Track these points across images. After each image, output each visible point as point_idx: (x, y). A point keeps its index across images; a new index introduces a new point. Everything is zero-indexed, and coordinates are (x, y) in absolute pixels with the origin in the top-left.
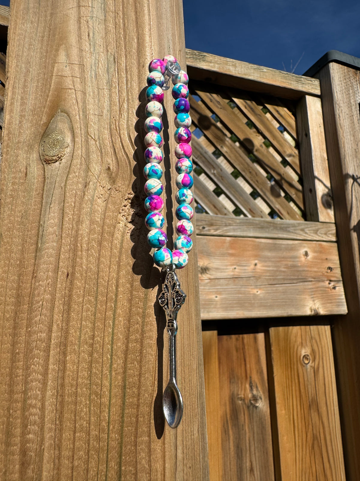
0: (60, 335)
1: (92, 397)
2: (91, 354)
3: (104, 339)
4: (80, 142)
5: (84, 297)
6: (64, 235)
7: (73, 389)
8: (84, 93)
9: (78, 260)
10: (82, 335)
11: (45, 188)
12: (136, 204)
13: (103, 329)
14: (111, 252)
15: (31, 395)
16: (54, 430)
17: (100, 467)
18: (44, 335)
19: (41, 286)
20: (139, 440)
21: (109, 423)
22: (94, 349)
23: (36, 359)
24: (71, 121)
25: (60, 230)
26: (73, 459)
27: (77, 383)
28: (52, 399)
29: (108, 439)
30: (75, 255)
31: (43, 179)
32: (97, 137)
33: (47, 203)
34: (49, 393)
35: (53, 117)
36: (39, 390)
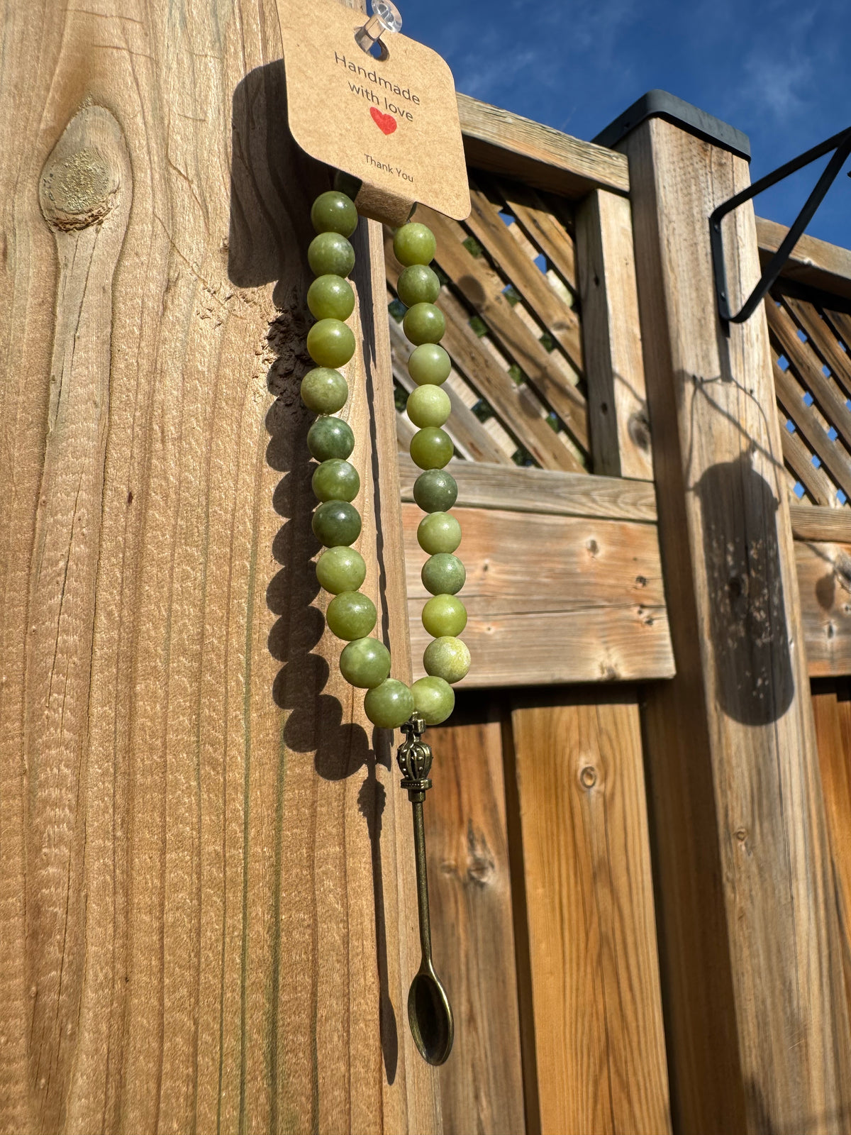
0: (116, 637)
1: (202, 772)
2: (197, 677)
3: (227, 641)
4: (149, 182)
5: (173, 546)
6: (115, 404)
7: (155, 757)
8: (154, 62)
9: (154, 461)
10: (173, 635)
11: (60, 290)
12: (296, 335)
13: (225, 619)
14: (238, 444)
15: (47, 778)
16: (110, 853)
17: (229, 922)
18: (73, 639)
19: (62, 526)
20: (319, 853)
21: (246, 823)
22: (204, 664)
23: (55, 695)
24: (122, 130)
25: (106, 393)
26: (162, 911)
27: (164, 744)
28: (103, 783)
29: (245, 859)
30: (148, 450)
31: (52, 268)
32: (191, 173)
33: (66, 326)
34: (95, 770)
35: (72, 114)
36: (67, 766)
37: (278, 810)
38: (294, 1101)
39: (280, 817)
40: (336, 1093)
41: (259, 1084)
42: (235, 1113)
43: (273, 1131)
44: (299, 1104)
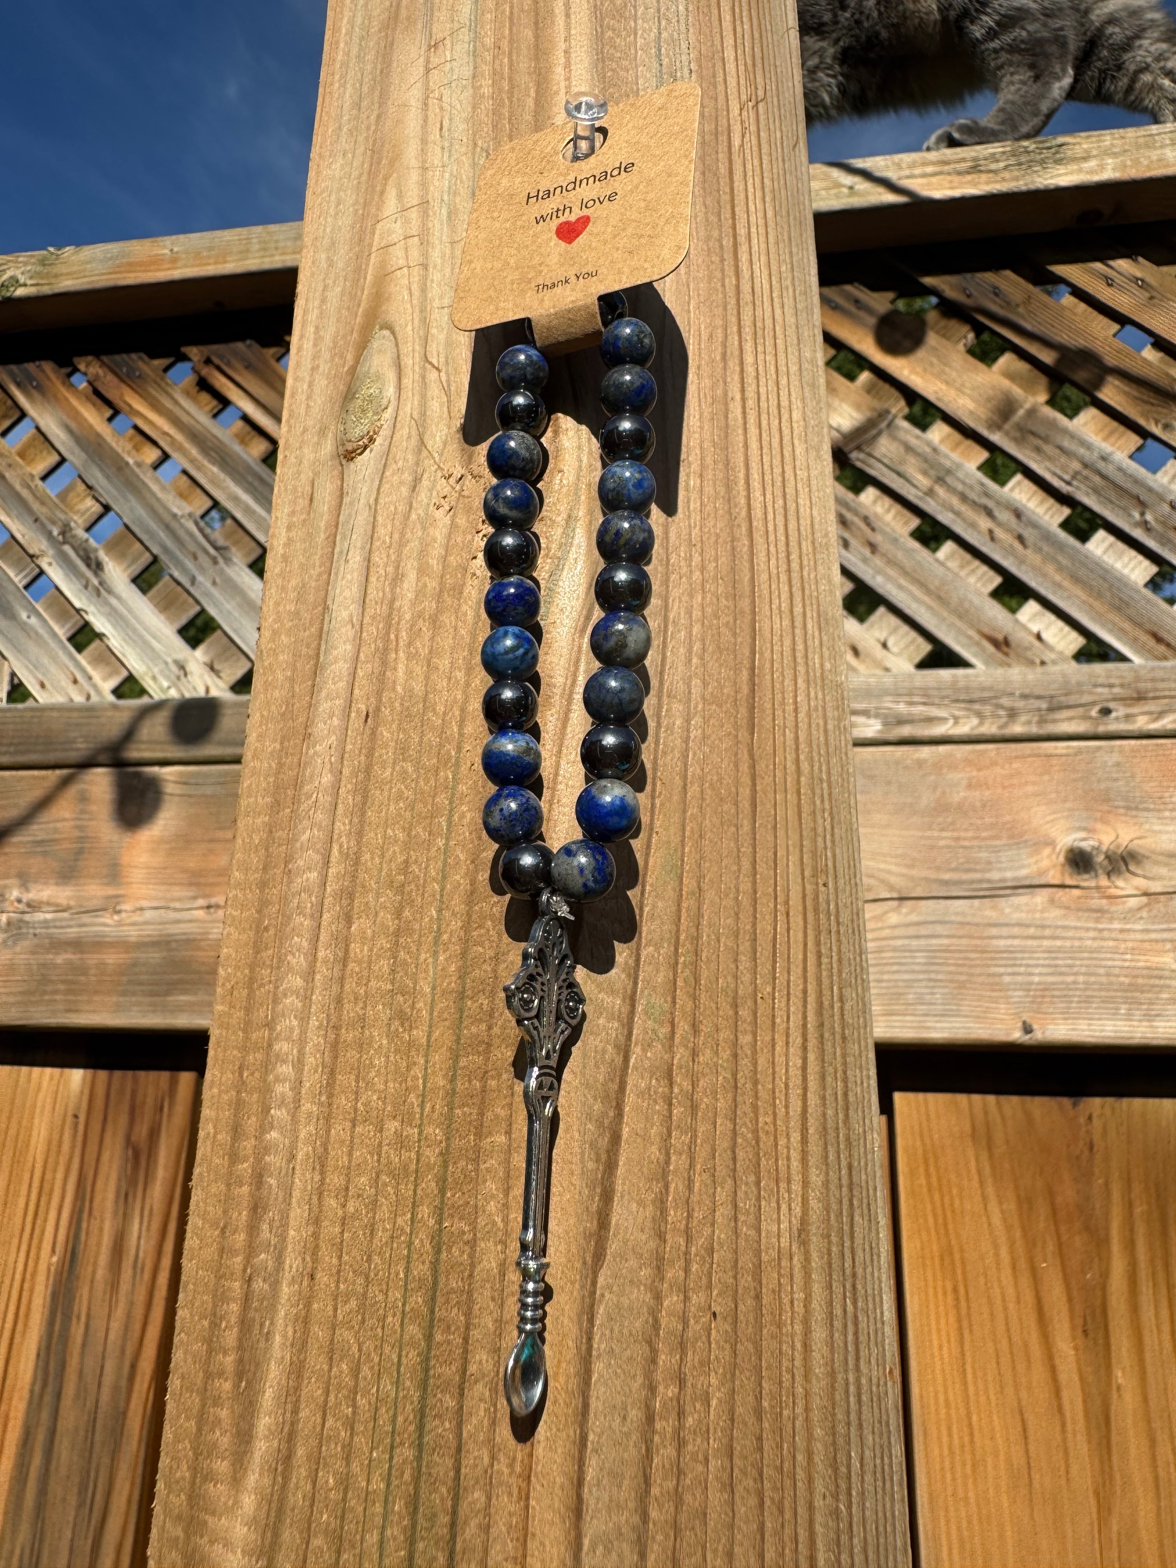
0: (343, 871)
1: (393, 1027)
2: (398, 913)
3: (426, 868)
4: (411, 386)
5: (394, 764)
6: (366, 620)
7: (358, 1009)
9: (388, 674)
10: (385, 865)
11: (341, 518)
13: (427, 842)
14: (453, 638)
15: (281, 1030)
16: (315, 1120)
17: (399, 1221)
18: (314, 876)
19: (318, 756)
20: (485, 1143)
21: (423, 1096)
22: (405, 897)
23: (296, 938)
24: (397, 344)
25: (361, 610)
27: (366, 993)
28: (318, 1038)
29: (419, 1141)
30: (384, 663)
31: (339, 499)
33: (341, 551)
34: (313, 1023)
35: (365, 347)
36: (295, 1017)
37: (453, 1080)
38: (436, 1491)
39: (454, 1090)
40: (476, 1495)
41: (406, 1452)
42: (382, 1486)
43: (414, 1526)
44: (440, 1497)
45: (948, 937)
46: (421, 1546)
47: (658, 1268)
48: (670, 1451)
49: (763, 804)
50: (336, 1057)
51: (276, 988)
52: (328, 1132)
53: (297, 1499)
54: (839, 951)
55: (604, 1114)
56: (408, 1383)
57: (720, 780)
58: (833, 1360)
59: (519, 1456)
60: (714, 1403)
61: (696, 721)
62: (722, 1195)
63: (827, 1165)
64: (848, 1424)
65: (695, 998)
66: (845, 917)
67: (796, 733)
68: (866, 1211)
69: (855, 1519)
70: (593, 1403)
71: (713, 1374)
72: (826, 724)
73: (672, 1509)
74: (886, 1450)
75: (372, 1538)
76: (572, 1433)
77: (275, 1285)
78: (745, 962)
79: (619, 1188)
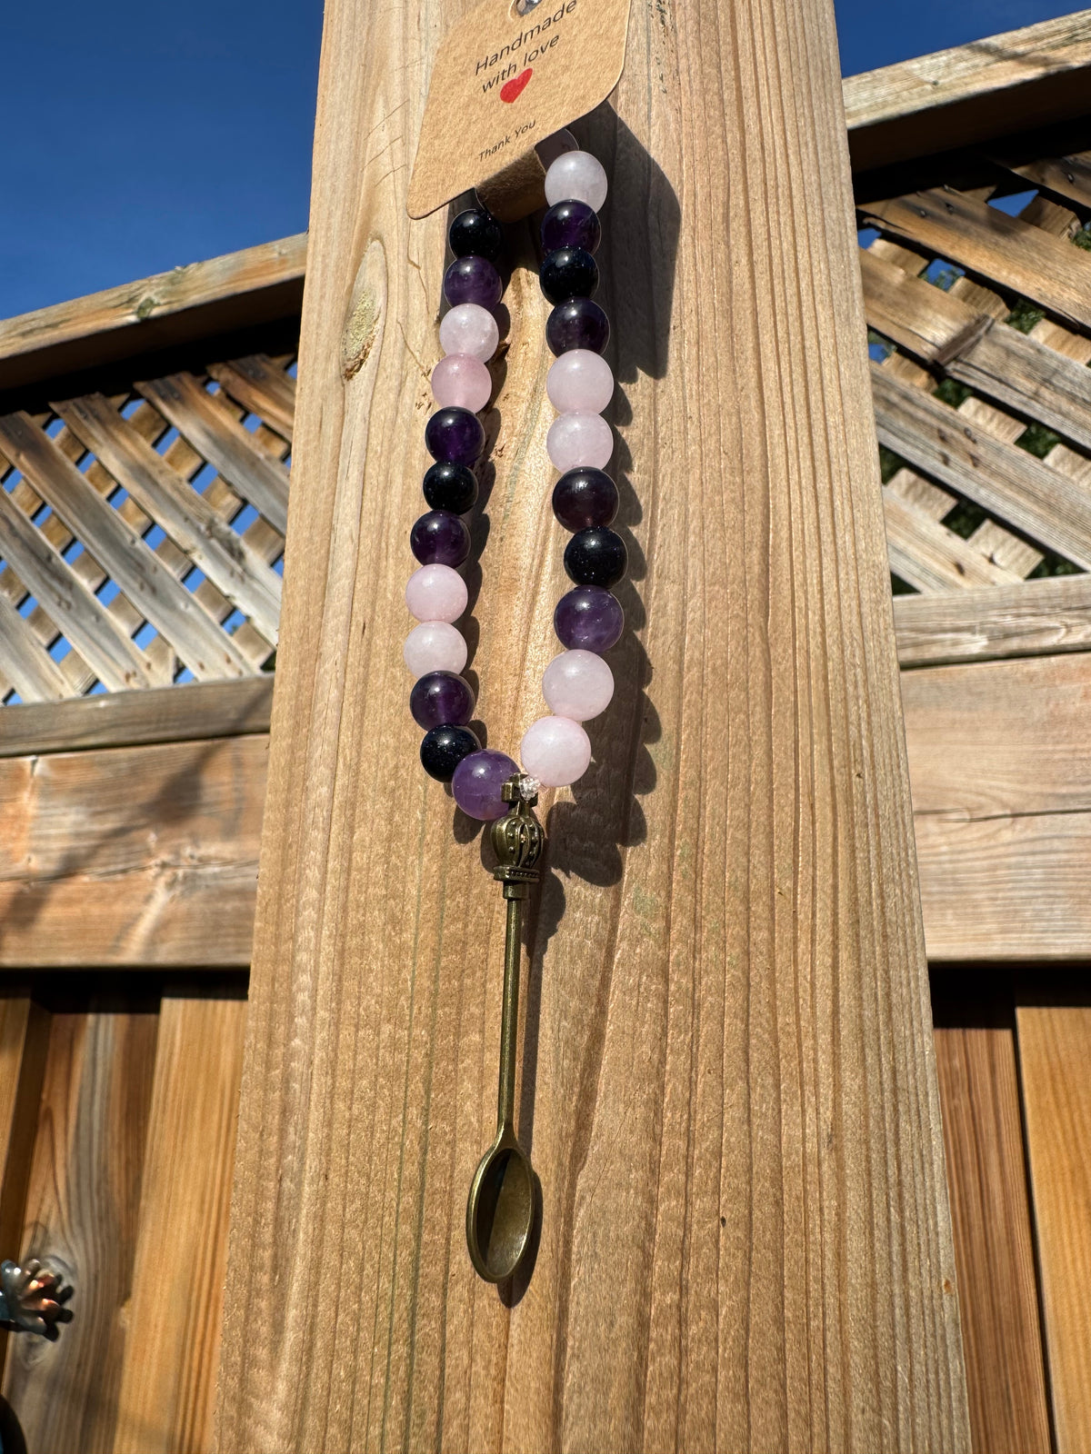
0: (347, 782)
1: (387, 932)
2: (390, 817)
3: (412, 771)
5: (385, 672)
6: (362, 533)
9: (380, 582)
10: (379, 773)
13: (411, 745)
15: (302, 942)
25: (358, 525)
30: (377, 572)
31: (341, 420)
33: (343, 471)
34: (325, 933)
36: (312, 928)
37: (435, 982)
38: (425, 1388)
39: (436, 990)
40: (458, 1395)
41: (401, 1349)
42: (382, 1381)
43: (408, 1421)
44: (426, 1396)
45: (1067, 852)
46: (413, 1441)
47: (652, 1171)
48: (669, 1360)
49: (779, 689)
50: (342, 965)
51: (298, 902)
52: (337, 1037)
53: (317, 1388)
54: (879, 844)
55: (582, 1012)
56: (402, 1282)
57: (726, 664)
58: (873, 1271)
59: (494, 1359)
60: (723, 1311)
61: (694, 603)
62: (732, 1097)
63: (865, 1068)
64: (894, 1337)
65: (695, 893)
66: (885, 809)
67: (822, 616)
68: (915, 1118)
69: (902, 1436)
70: (572, 1308)
71: (721, 1282)
72: (860, 606)
73: (673, 1418)
74: (941, 1365)
75: (375, 1431)
76: (547, 1337)
77: (299, 1184)
78: (758, 857)
79: (601, 1087)
